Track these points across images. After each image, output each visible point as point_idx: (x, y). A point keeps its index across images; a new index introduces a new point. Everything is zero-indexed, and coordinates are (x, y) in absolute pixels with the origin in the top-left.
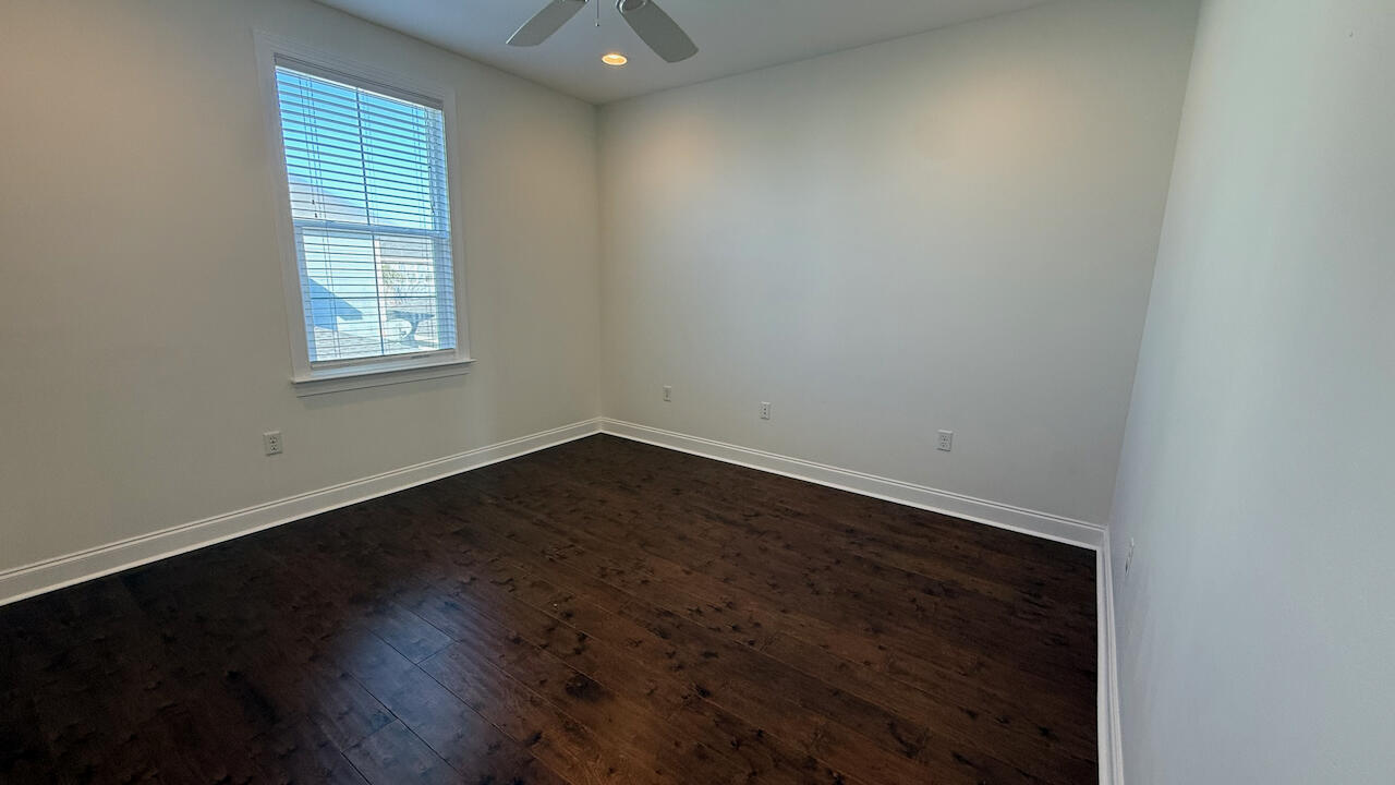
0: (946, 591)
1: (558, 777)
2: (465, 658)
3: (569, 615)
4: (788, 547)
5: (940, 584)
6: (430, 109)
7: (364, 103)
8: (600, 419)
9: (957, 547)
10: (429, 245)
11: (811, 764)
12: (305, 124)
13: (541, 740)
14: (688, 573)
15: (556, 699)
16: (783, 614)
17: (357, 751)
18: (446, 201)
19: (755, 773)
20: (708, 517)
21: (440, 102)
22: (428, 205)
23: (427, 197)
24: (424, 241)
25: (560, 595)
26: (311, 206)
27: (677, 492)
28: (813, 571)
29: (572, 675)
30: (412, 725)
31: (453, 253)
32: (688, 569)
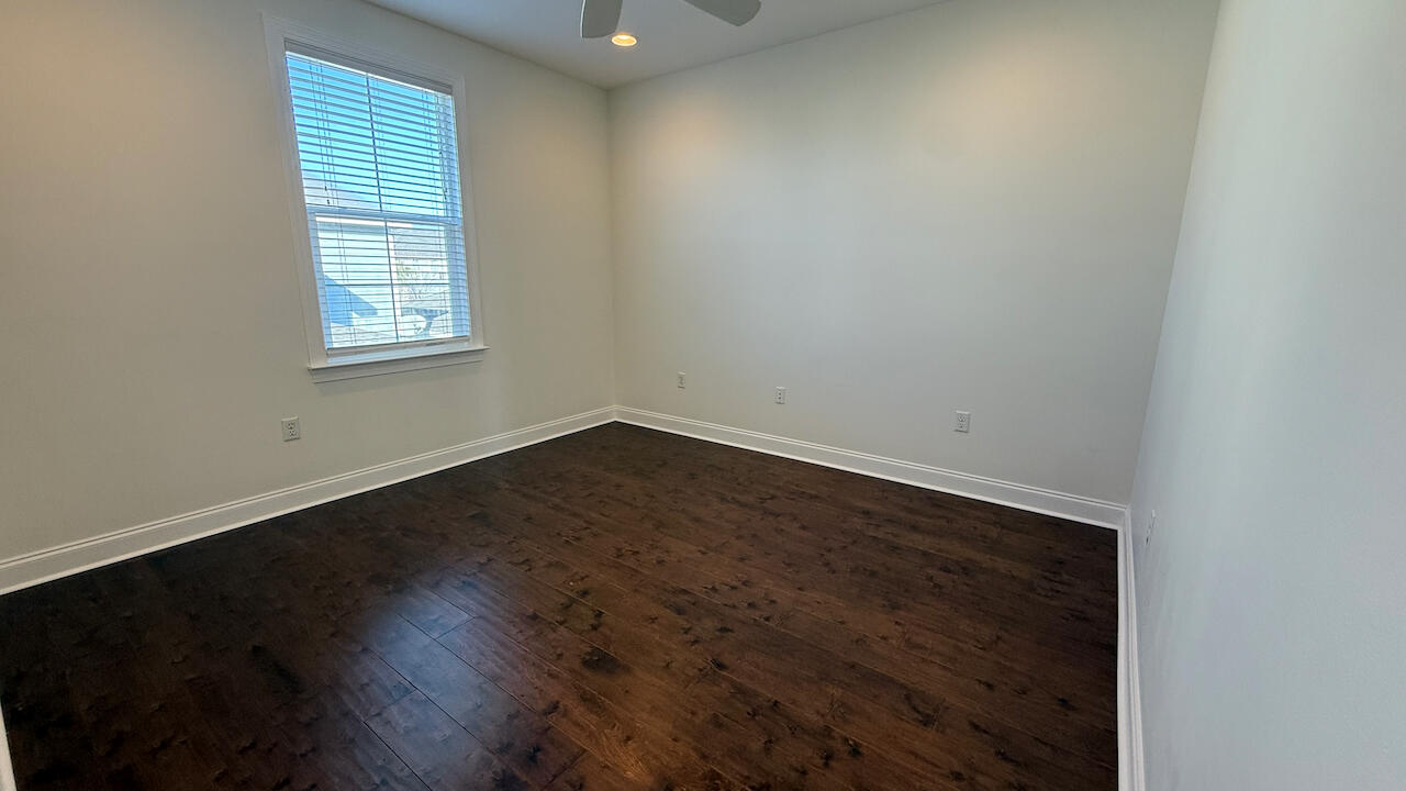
0: (964, 569)
1: (576, 744)
2: (483, 634)
3: (585, 593)
4: (804, 528)
5: (958, 562)
6: (440, 94)
7: (374, 89)
8: (615, 407)
9: (975, 528)
10: (441, 231)
11: (827, 732)
12: (316, 110)
13: (558, 710)
14: (703, 553)
15: (572, 671)
16: (798, 591)
17: (377, 719)
18: (458, 187)
19: (770, 741)
20: (723, 499)
21: (450, 87)
22: (439, 191)
23: (439, 184)
24: (436, 228)
25: (576, 573)
26: (324, 193)
27: (692, 476)
28: (830, 551)
29: (589, 650)
30: (433, 696)
31: (466, 239)
32: (703, 549)
